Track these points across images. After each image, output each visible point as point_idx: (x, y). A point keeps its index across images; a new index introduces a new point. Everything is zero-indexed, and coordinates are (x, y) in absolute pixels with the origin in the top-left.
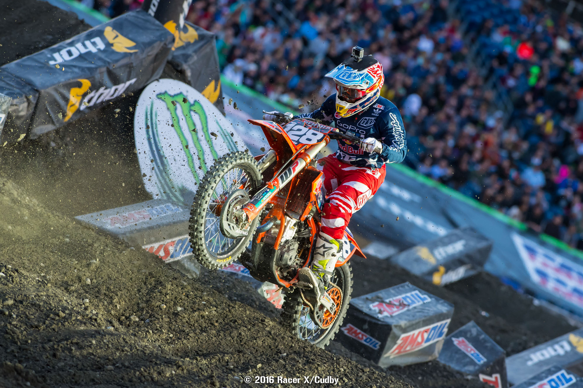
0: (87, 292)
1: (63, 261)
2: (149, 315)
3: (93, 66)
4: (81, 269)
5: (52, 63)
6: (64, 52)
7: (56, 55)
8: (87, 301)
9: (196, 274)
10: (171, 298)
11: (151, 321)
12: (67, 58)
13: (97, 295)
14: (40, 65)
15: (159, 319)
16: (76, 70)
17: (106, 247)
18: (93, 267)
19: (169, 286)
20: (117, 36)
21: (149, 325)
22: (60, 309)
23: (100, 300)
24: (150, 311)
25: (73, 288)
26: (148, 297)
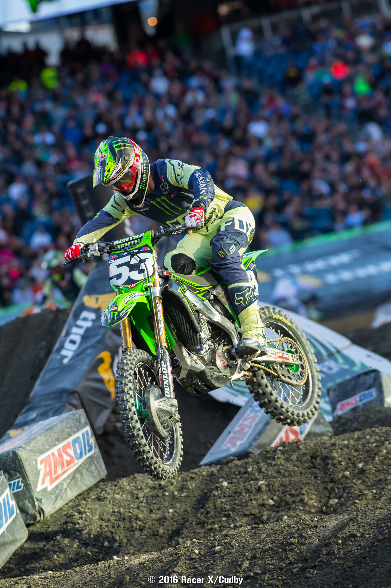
0: (278, 512)
1: (237, 502)
2: (342, 490)
3: (99, 337)
4: (256, 497)
5: (66, 361)
6: (68, 345)
7: (64, 352)
8: (286, 517)
9: (329, 432)
10: (346, 462)
11: (348, 493)
12: (74, 347)
13: (288, 507)
14: (57, 371)
15: (352, 487)
16: (89, 351)
17: (258, 465)
18: (264, 488)
19: (335, 455)
20: (97, 299)
21: (349, 497)
22: (288, 537)
23: (295, 509)
24: (340, 486)
25: (265, 518)
26: (328, 476)
